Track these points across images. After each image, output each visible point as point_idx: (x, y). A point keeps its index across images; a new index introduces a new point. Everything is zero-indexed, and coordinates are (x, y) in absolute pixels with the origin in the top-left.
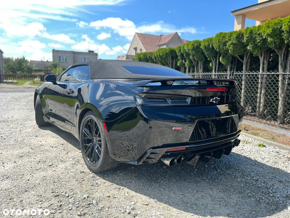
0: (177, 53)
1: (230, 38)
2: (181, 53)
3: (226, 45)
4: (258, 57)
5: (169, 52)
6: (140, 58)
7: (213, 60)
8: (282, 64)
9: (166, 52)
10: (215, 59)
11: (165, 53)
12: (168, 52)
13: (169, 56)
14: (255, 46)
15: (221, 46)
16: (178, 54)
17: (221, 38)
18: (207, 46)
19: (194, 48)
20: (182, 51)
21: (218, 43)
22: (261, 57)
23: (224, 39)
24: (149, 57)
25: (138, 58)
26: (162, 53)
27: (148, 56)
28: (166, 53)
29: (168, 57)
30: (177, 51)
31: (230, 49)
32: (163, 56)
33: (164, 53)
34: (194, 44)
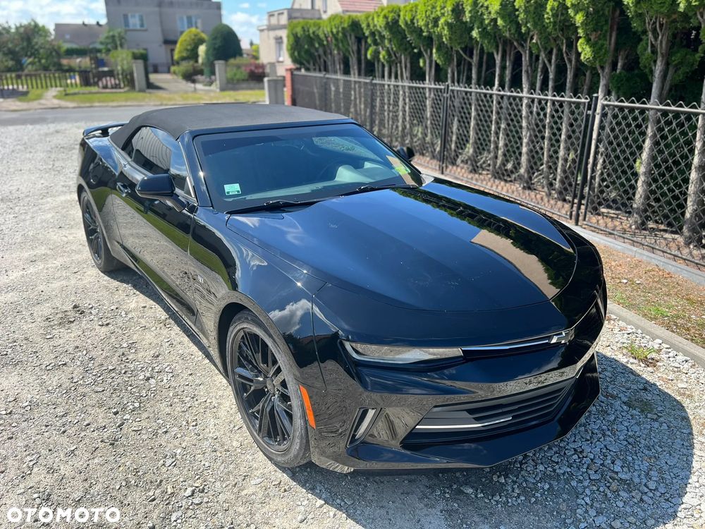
0: (365, 31)
1: (443, 11)
2: (371, 30)
3: (438, 26)
4: (493, 54)
5: (349, 26)
6: (296, 34)
7: (427, 53)
8: (527, 72)
9: (343, 26)
10: (429, 51)
11: (340, 29)
12: (346, 25)
13: (350, 35)
14: (484, 33)
15: (430, 26)
16: (367, 33)
17: (429, 8)
18: (409, 22)
19: (387, 23)
20: (371, 27)
21: (425, 19)
22: (498, 54)
23: (434, 10)
24: (314, 33)
25: (293, 34)
26: (336, 28)
27: (311, 31)
28: (343, 28)
29: (349, 38)
30: (364, 26)
31: (445, 35)
32: (338, 32)
33: (338, 28)
34: (387, 15)
